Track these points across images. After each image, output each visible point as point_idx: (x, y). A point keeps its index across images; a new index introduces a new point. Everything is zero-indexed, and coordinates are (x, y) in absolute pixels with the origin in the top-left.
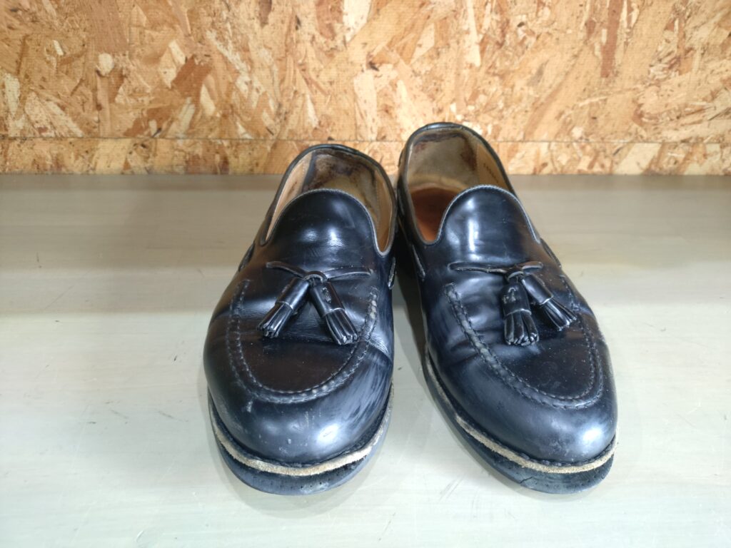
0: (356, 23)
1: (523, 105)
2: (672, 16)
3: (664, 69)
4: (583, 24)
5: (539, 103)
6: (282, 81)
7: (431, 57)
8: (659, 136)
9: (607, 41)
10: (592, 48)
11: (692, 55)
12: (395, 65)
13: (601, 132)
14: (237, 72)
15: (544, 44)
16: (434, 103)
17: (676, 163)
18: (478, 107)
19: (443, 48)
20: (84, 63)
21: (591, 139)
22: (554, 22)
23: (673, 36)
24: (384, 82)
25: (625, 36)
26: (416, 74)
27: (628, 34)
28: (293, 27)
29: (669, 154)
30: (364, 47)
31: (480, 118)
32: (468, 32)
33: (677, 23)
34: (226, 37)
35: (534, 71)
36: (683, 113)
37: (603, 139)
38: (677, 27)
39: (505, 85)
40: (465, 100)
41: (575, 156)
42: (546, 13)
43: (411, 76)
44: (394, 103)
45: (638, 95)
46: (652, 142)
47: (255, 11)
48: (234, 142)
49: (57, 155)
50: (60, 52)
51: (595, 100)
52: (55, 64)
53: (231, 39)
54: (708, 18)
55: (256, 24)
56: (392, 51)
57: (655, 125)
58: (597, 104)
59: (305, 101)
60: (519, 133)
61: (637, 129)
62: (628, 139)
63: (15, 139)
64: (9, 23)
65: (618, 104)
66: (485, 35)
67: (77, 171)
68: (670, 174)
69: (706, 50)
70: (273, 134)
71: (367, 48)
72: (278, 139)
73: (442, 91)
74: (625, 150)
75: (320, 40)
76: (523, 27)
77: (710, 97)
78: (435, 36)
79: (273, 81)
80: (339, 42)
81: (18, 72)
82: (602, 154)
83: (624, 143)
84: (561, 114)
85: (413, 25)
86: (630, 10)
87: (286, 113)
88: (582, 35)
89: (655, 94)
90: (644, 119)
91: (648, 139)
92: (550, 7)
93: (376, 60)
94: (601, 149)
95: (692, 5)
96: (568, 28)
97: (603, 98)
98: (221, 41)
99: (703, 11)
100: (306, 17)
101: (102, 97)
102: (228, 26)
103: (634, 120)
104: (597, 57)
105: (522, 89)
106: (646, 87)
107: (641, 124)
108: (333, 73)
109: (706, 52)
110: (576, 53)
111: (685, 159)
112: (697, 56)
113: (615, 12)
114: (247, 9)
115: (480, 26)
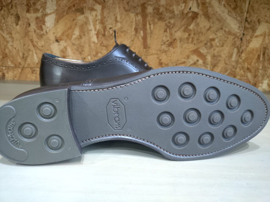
0: (50, 26)
2: (166, 27)
3: (167, 47)
4: (133, 29)
6: (24, 45)
7: (79, 39)
9: (144, 36)
10: (138, 38)
11: (176, 42)
12: (66, 41)
14: (8, 42)
15: (120, 36)
16: (82, 56)
19: (83, 35)
22: (122, 28)
23: (168, 34)
24: (62, 47)
26: (74, 45)
27: (151, 33)
28: (28, 26)
30: (53, 34)
32: (91, 30)
33: (168, 30)
34: (4, 29)
36: (178, 63)
40: (93, 55)
42: (119, 25)
43: (72, 45)
44: (66, 54)
45: (159, 56)
47: (14, 20)
48: (7, 68)
53: (5, 30)
54: (179, 28)
55: (14, 25)
56: (64, 36)
59: (33, 53)
65: (152, 59)
66: (98, 32)
69: (181, 40)
70: (21, 65)
71: (55, 35)
72: (23, 67)
73: (84, 51)
75: (38, 31)
76: (112, 29)
77: (187, 58)
78: (79, 31)
79: (21, 45)
80: (44, 31)
85: (71, 27)
86: (150, 25)
87: (26, 57)
88: (133, 33)
89: (165, 56)
90: (163, 65)
92: (120, 23)
93: (59, 39)
95: (172, 24)
96: (128, 30)
98: (2, 30)
99: (177, 26)
100: (32, 23)
102: (4, 25)
103: (159, 65)
104: (141, 41)
106: (161, 53)
108: (43, 43)
110: (132, 39)
112: (178, 42)
113: (144, 25)
114: (11, 20)
115: (95, 29)
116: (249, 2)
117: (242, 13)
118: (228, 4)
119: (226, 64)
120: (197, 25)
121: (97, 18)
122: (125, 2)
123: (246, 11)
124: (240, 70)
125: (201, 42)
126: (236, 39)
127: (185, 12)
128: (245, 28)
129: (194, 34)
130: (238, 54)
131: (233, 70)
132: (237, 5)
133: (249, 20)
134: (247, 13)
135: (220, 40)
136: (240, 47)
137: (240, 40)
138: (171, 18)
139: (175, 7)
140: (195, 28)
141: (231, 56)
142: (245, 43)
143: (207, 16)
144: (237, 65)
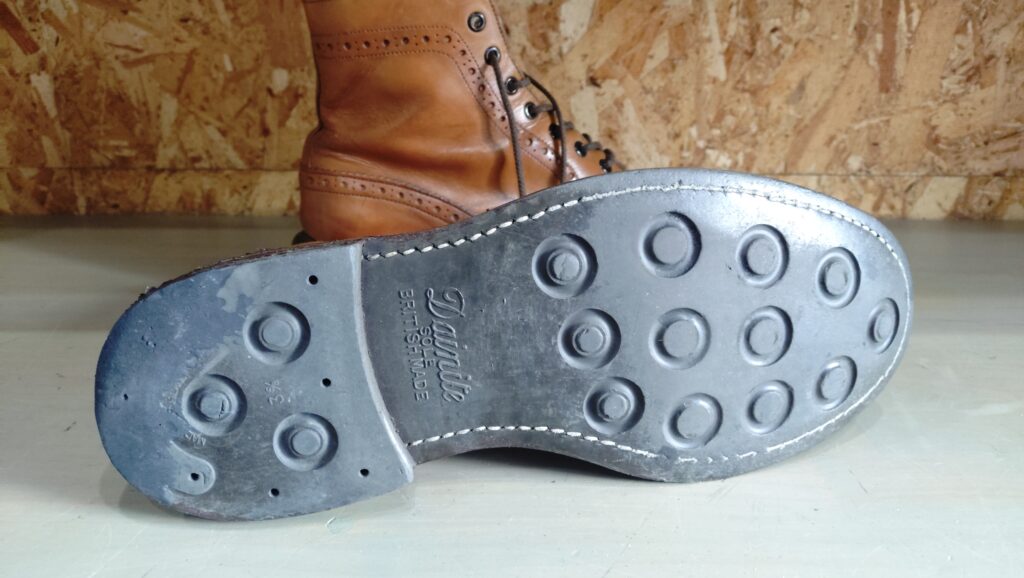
1: (782, 128)
2: (963, 17)
3: (959, 82)
4: (851, 29)
5: (802, 125)
8: (964, 168)
9: (884, 50)
10: (866, 57)
11: (995, 64)
12: (621, 81)
13: (886, 162)
15: (805, 53)
16: (670, 127)
17: (990, 203)
18: (725, 131)
19: (679, 59)
20: (255, 81)
21: (874, 171)
22: (814, 27)
24: (607, 101)
25: (906, 41)
26: (647, 91)
27: (909, 39)
29: (980, 192)
30: (583, 60)
31: (728, 145)
32: (709, 40)
33: (970, 25)
35: (794, 86)
36: (992, 138)
37: (889, 171)
38: (970, 30)
39: (758, 104)
40: (708, 122)
41: (854, 193)
42: (805, 16)
43: (641, 93)
44: (619, 126)
45: (930, 114)
46: (955, 176)
49: (211, 191)
50: (229, 67)
51: (874, 121)
52: (221, 82)
54: (1009, 19)
56: (618, 64)
57: (956, 152)
58: (878, 126)
60: (779, 163)
61: (933, 158)
62: (922, 172)
63: (163, 170)
64: (176, 34)
65: (905, 126)
66: (731, 42)
67: (230, 211)
68: (984, 218)
69: (1011, 58)
71: (588, 61)
73: (679, 111)
74: (919, 186)
75: (532, 52)
78: (670, 45)
80: (554, 52)
81: (178, 91)
82: (889, 191)
83: (917, 176)
84: (832, 139)
85: (642, 34)
86: (909, 11)
88: (851, 41)
89: (952, 113)
90: (941, 146)
91: (948, 171)
92: (810, 10)
93: (598, 75)
94: (888, 185)
95: (987, 4)
97: (884, 118)
99: (1002, 11)
100: (517, 25)
101: (271, 120)
103: (928, 147)
104: (873, 68)
105: (780, 108)
106: (940, 105)
107: (938, 152)
109: (1013, 62)
110: (845, 63)
111: (1003, 198)
112: (1001, 65)
115: (724, 33)
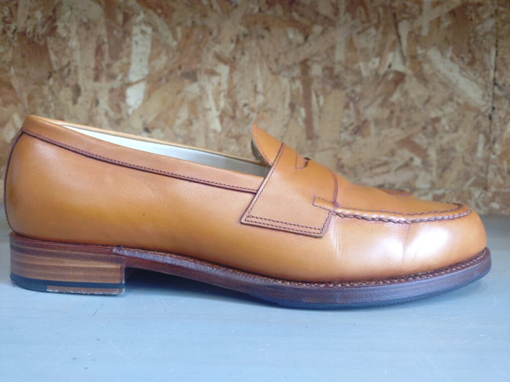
7: (187, 125)
23: (351, 112)
28: (94, 105)
34: (50, 111)
47: (70, 95)
55: (70, 103)
76: (247, 107)
77: (390, 155)
96: (277, 108)
102: (52, 105)
113: (307, 98)
114: (65, 94)
116: (497, 52)
117: (485, 70)
118: (458, 56)
119: (467, 164)
120: (405, 94)
121: (221, 88)
122: (272, 59)
123: (492, 67)
124: (496, 175)
125: (415, 124)
126: (480, 118)
127: (382, 72)
128: (495, 97)
129: (401, 110)
130: (488, 146)
131: (482, 175)
132: (474, 57)
133: (500, 83)
134: (495, 70)
135: (451, 121)
136: (490, 132)
137: (487, 119)
138: (355, 84)
139: (361, 65)
140: (402, 100)
141: (474, 149)
142: (498, 124)
143: (422, 78)
144: (488, 166)
